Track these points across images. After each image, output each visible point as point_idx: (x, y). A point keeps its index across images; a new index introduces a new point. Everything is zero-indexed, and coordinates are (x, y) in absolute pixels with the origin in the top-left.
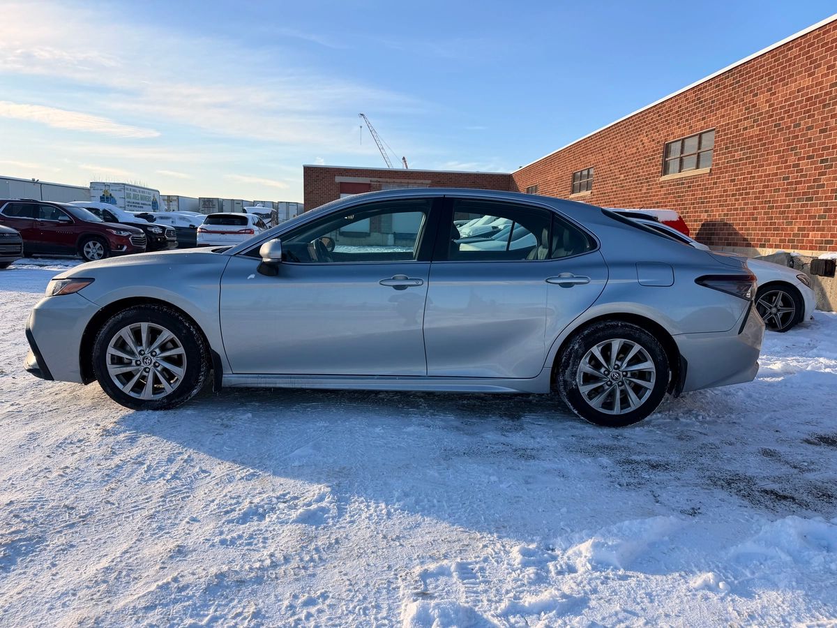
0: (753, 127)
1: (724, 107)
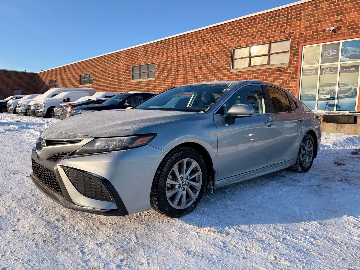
0: (172, 64)
1: (158, 55)
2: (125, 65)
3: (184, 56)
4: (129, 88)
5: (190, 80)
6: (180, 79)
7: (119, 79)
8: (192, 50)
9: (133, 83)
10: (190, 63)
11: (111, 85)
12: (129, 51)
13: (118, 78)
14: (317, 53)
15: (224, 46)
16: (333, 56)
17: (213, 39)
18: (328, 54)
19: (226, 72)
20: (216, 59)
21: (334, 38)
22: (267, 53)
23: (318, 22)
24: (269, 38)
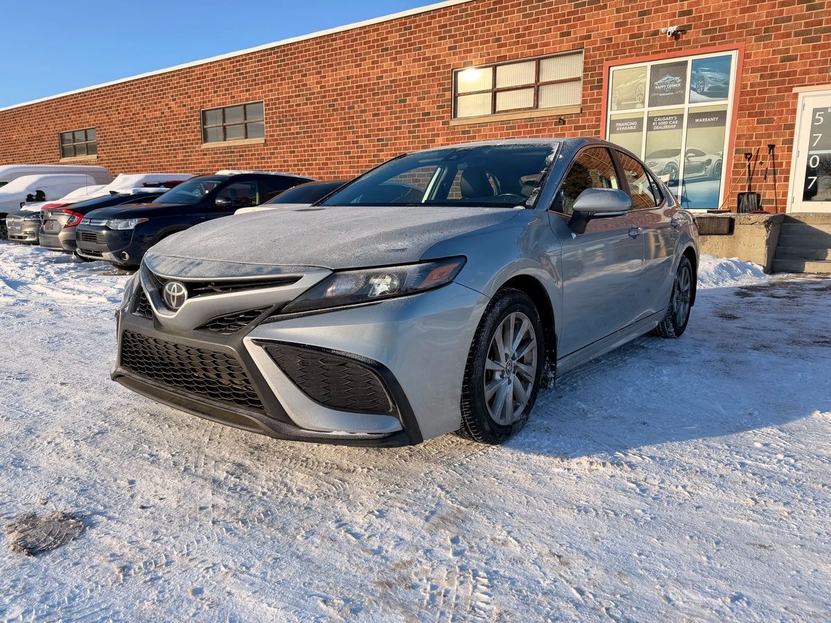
0: (306, 104)
1: (270, 82)
2: (184, 106)
3: (337, 85)
4: (196, 163)
5: (354, 142)
6: (329, 140)
7: (169, 143)
8: (356, 71)
9: (207, 150)
10: (353, 103)
11: (149, 156)
12: (194, 71)
13: (166, 139)
14: (641, 83)
15: (435, 64)
16: (673, 90)
17: (408, 46)
18: (662, 87)
19: (441, 126)
20: (417, 94)
21: (675, 50)
22: (533, 81)
23: (642, 14)
24: (535, 46)
